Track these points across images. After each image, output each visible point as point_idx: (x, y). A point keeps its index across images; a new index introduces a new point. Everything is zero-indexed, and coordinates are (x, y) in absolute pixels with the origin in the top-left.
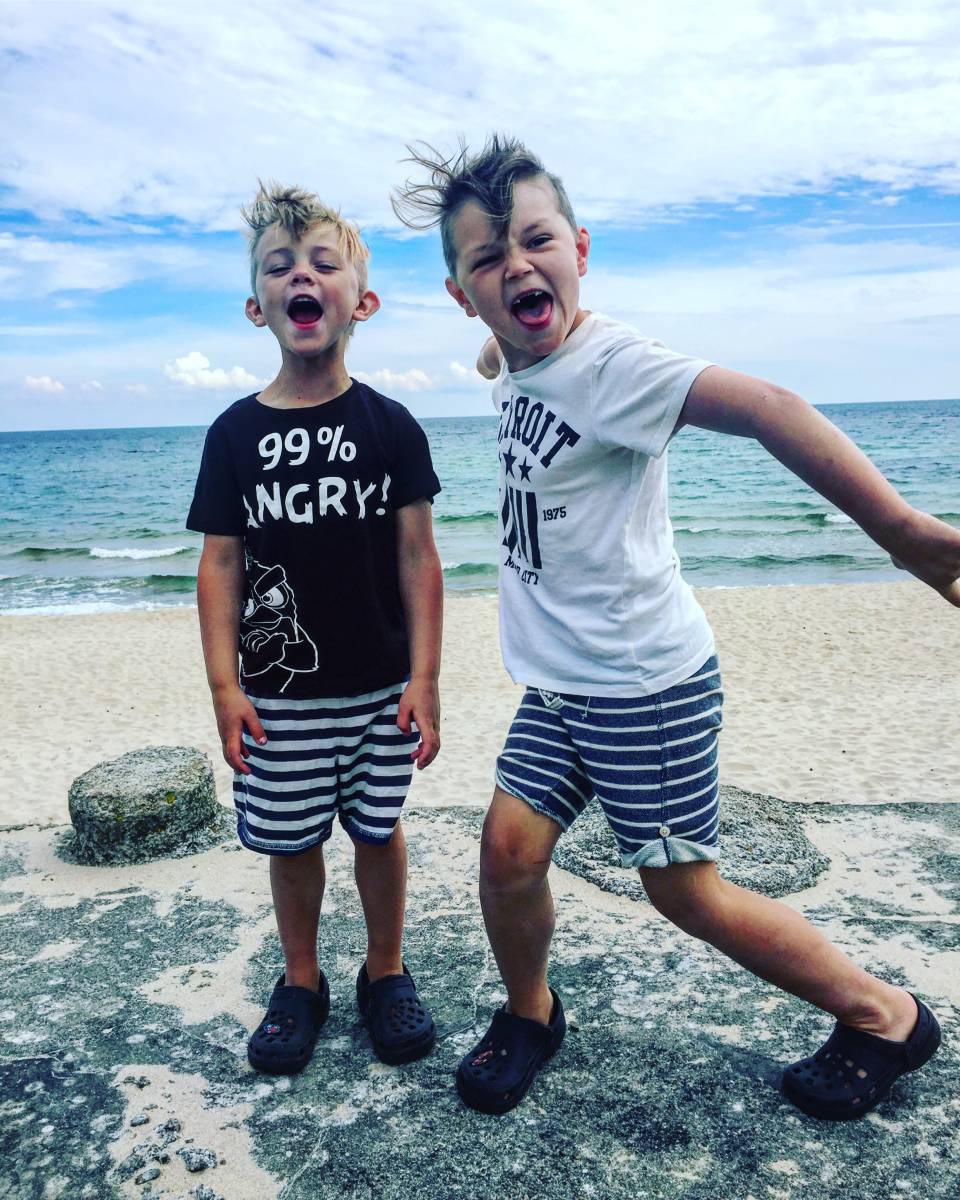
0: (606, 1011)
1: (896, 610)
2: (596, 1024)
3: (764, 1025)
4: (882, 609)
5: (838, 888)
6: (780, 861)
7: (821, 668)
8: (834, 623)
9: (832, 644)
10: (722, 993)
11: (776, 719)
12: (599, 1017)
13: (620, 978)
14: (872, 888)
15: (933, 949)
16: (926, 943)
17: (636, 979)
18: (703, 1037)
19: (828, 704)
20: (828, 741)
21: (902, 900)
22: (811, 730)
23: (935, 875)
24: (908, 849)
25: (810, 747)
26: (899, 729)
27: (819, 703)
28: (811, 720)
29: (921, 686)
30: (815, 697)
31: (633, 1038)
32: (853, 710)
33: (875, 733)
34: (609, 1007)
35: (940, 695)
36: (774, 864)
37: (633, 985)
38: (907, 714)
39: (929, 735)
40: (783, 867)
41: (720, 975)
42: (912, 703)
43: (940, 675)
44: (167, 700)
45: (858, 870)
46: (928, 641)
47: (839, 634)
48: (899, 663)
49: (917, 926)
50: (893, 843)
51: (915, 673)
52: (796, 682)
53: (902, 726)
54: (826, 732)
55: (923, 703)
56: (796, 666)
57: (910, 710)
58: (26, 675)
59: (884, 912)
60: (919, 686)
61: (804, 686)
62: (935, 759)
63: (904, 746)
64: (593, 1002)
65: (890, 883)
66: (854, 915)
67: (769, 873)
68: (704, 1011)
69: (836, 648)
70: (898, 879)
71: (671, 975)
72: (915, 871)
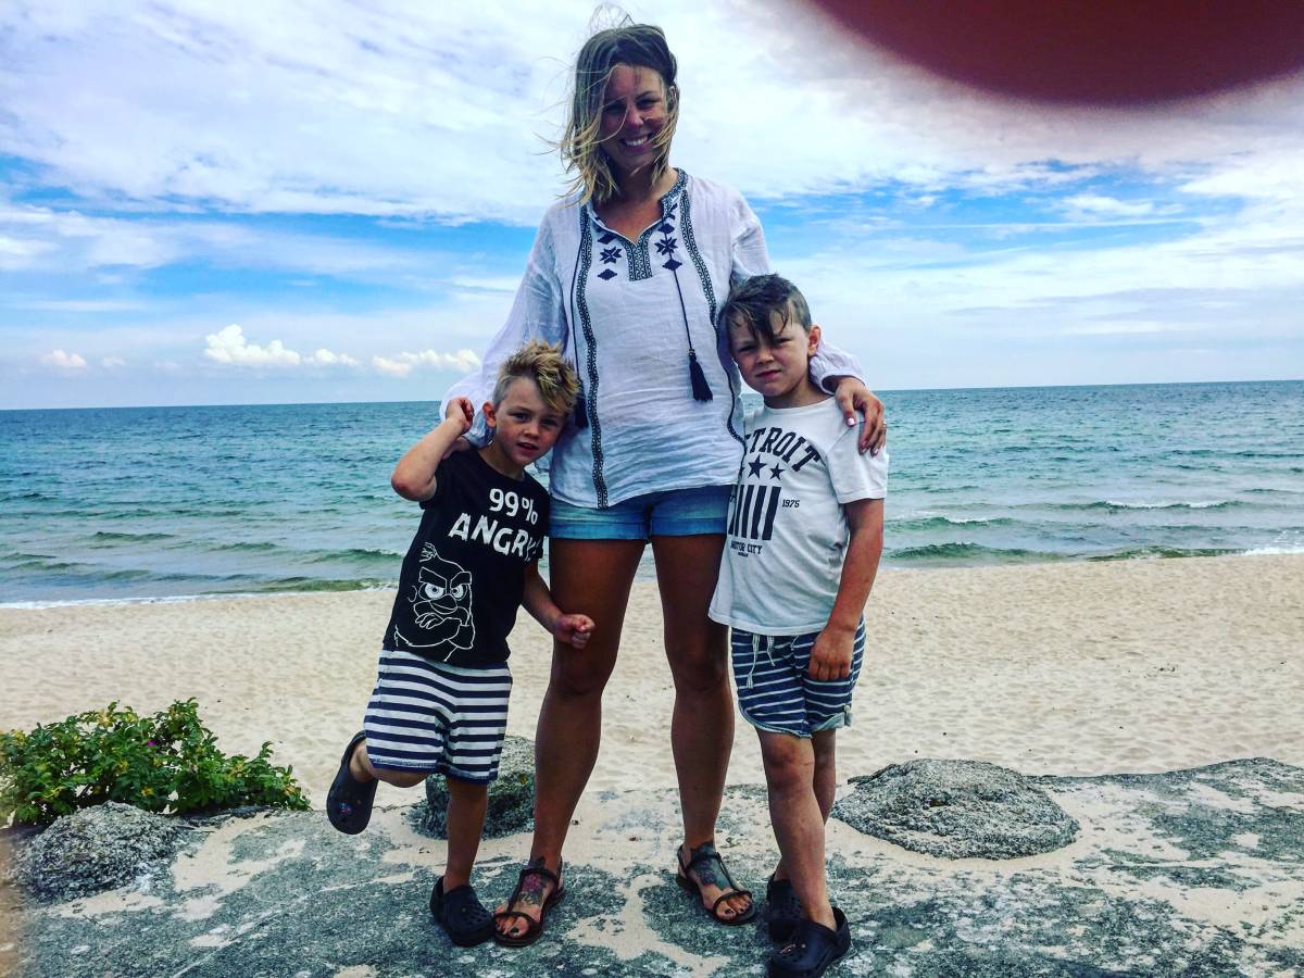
0: (954, 940)
1: (978, 595)
2: (951, 949)
3: (1080, 944)
4: (965, 594)
5: (1093, 843)
6: (1046, 823)
7: (913, 653)
8: (921, 608)
9: (920, 628)
10: (1039, 923)
11: (876, 703)
12: (951, 944)
13: (954, 915)
14: (1120, 843)
15: (1185, 887)
16: (1179, 883)
17: (966, 915)
18: (1038, 954)
19: (924, 688)
20: (928, 724)
21: (1146, 850)
22: (910, 713)
23: (1164, 831)
24: (1135, 811)
25: (911, 730)
26: (994, 711)
27: (915, 686)
28: (909, 703)
29: (1009, 669)
30: (910, 681)
31: (986, 958)
32: (947, 693)
33: (972, 716)
34: (956, 936)
35: (1027, 678)
36: (1041, 825)
37: (966, 921)
38: (999, 696)
39: (1022, 716)
40: (1049, 827)
41: (1031, 910)
42: (1003, 686)
43: (1025, 658)
44: (256, 692)
45: (1103, 829)
46: (1011, 625)
47: (926, 619)
48: (985, 647)
49: (1167, 870)
50: (1120, 808)
51: (1002, 657)
52: (891, 667)
53: (997, 708)
54: (924, 714)
55: (1013, 686)
56: (888, 650)
57: (1001, 692)
58: (99, 667)
59: (1136, 860)
60: (1006, 669)
61: (898, 670)
62: (1031, 739)
63: (1000, 727)
64: (941, 934)
65: (1132, 838)
66: (1116, 864)
67: (1040, 833)
68: (1030, 937)
69: (926, 633)
70: (1138, 835)
71: (992, 911)
72: (1148, 829)
